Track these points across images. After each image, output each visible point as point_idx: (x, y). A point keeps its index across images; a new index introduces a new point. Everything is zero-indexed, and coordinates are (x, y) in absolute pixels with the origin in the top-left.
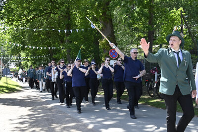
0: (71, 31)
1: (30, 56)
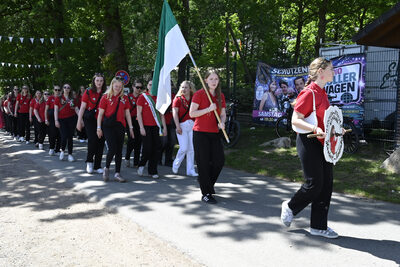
0: (62, 40)
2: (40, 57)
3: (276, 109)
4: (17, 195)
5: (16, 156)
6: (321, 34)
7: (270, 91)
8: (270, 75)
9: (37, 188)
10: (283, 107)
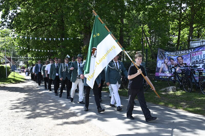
0: (63, 39)
1: (35, 57)
2: (53, 47)
3: (168, 72)
4: (44, 112)
5: (42, 94)
6: (190, 34)
7: (165, 63)
8: (164, 55)
9: (53, 109)
10: (171, 71)
